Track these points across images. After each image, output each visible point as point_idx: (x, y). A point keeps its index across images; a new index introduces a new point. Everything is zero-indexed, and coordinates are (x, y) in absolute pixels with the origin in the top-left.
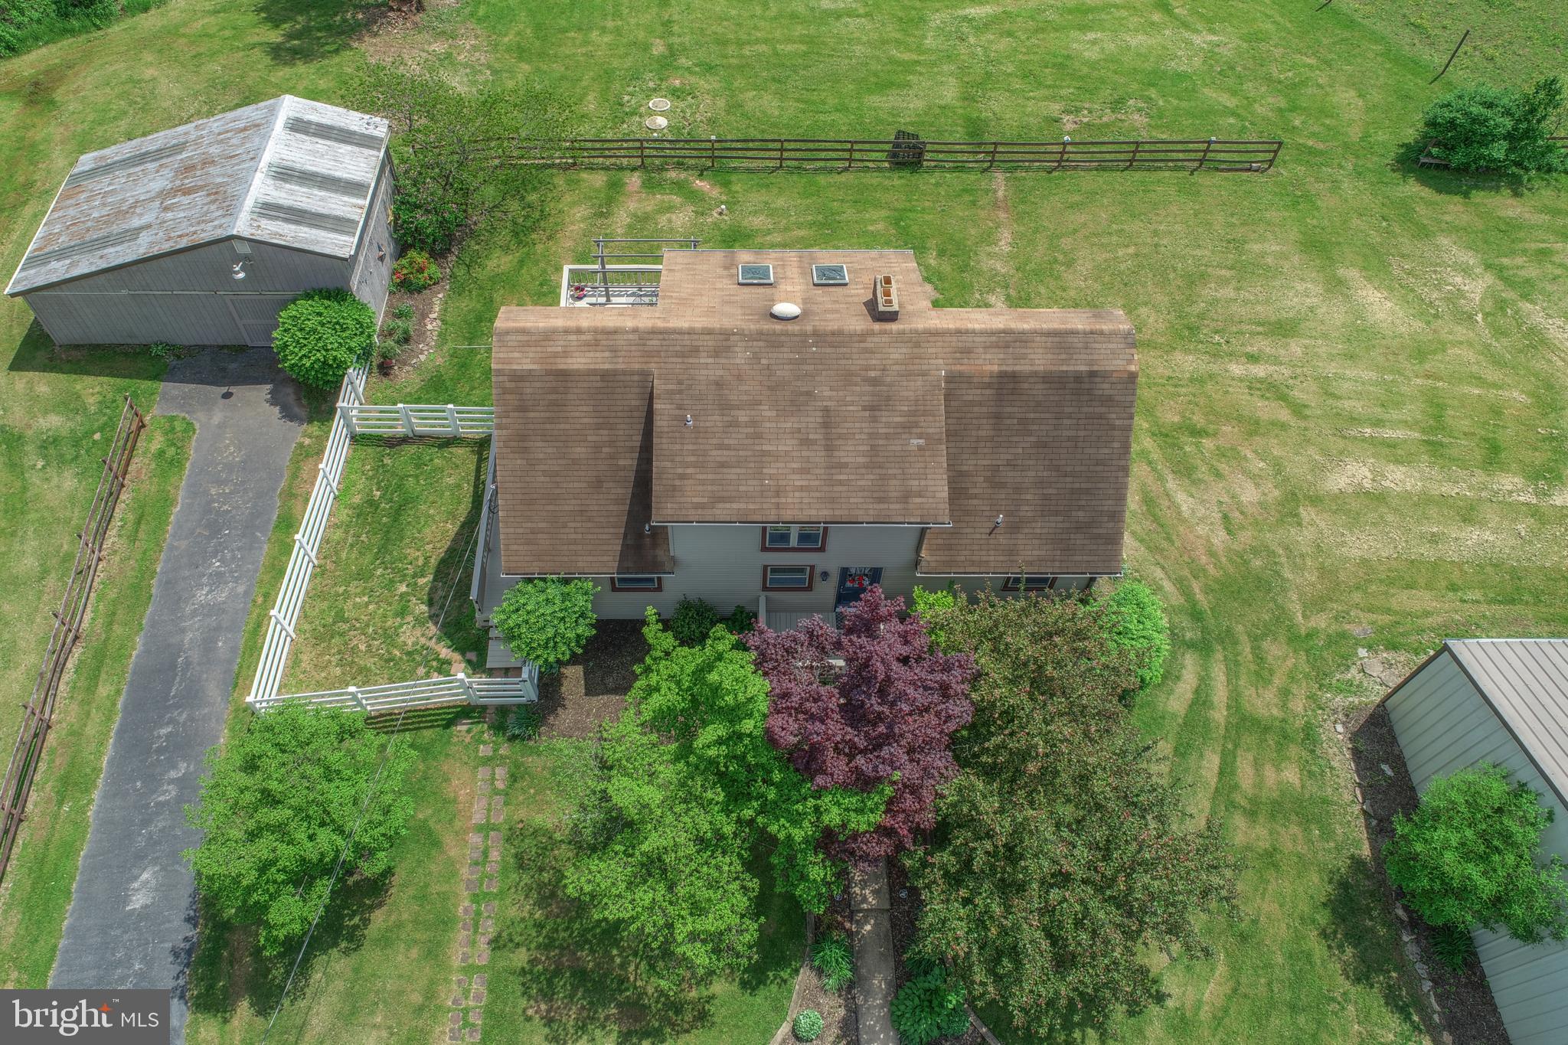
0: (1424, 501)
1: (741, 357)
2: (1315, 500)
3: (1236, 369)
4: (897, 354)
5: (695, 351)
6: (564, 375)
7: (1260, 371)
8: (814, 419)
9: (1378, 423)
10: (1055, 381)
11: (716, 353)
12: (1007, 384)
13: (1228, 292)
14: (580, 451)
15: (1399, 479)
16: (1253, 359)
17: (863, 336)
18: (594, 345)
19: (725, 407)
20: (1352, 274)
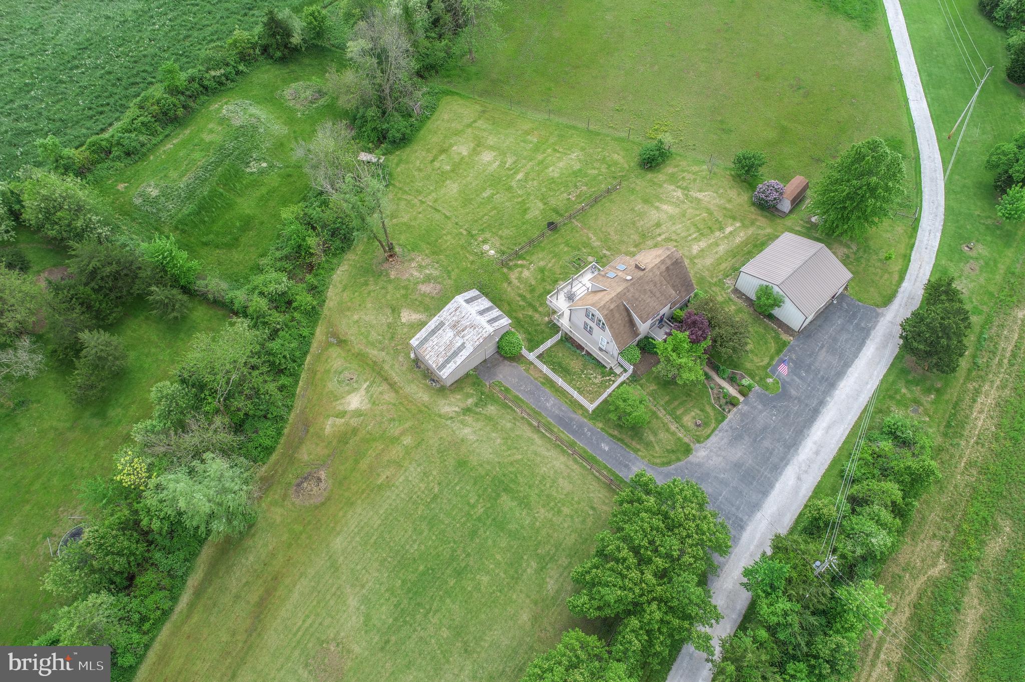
0: (709, 246)
1: (632, 290)
2: (695, 257)
3: (659, 239)
4: (651, 274)
5: (625, 294)
6: (612, 310)
7: (663, 237)
8: (649, 293)
9: (690, 235)
10: (673, 264)
11: (628, 291)
12: (667, 268)
13: (642, 223)
14: (620, 322)
15: (703, 244)
16: (660, 235)
17: (644, 275)
18: (612, 302)
19: (637, 299)
20: (657, 204)
